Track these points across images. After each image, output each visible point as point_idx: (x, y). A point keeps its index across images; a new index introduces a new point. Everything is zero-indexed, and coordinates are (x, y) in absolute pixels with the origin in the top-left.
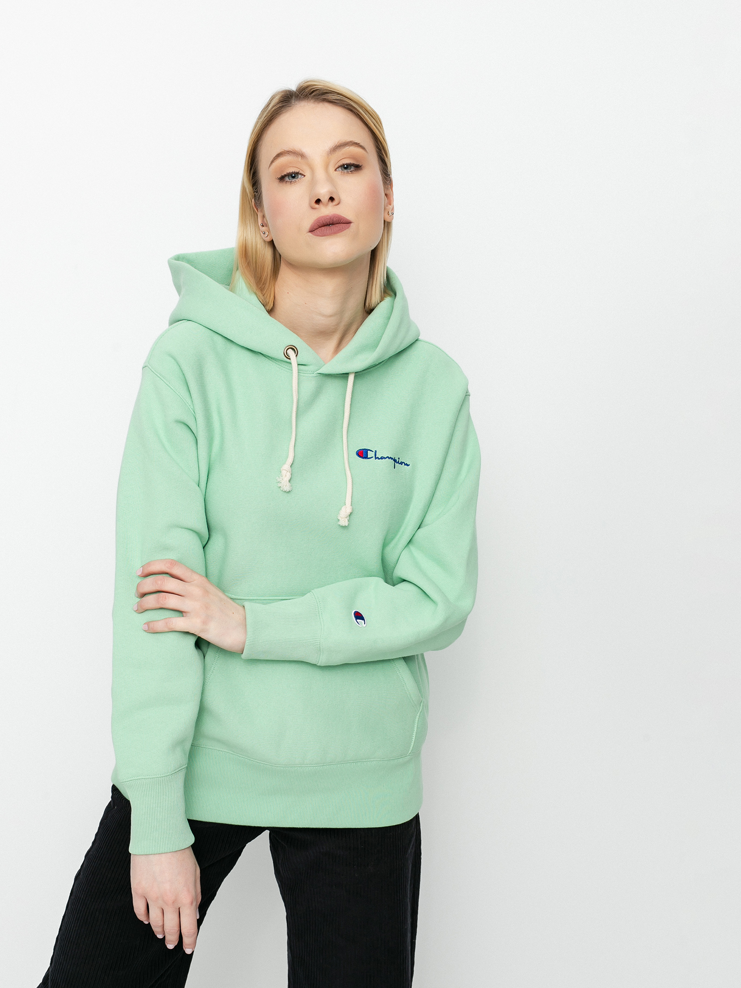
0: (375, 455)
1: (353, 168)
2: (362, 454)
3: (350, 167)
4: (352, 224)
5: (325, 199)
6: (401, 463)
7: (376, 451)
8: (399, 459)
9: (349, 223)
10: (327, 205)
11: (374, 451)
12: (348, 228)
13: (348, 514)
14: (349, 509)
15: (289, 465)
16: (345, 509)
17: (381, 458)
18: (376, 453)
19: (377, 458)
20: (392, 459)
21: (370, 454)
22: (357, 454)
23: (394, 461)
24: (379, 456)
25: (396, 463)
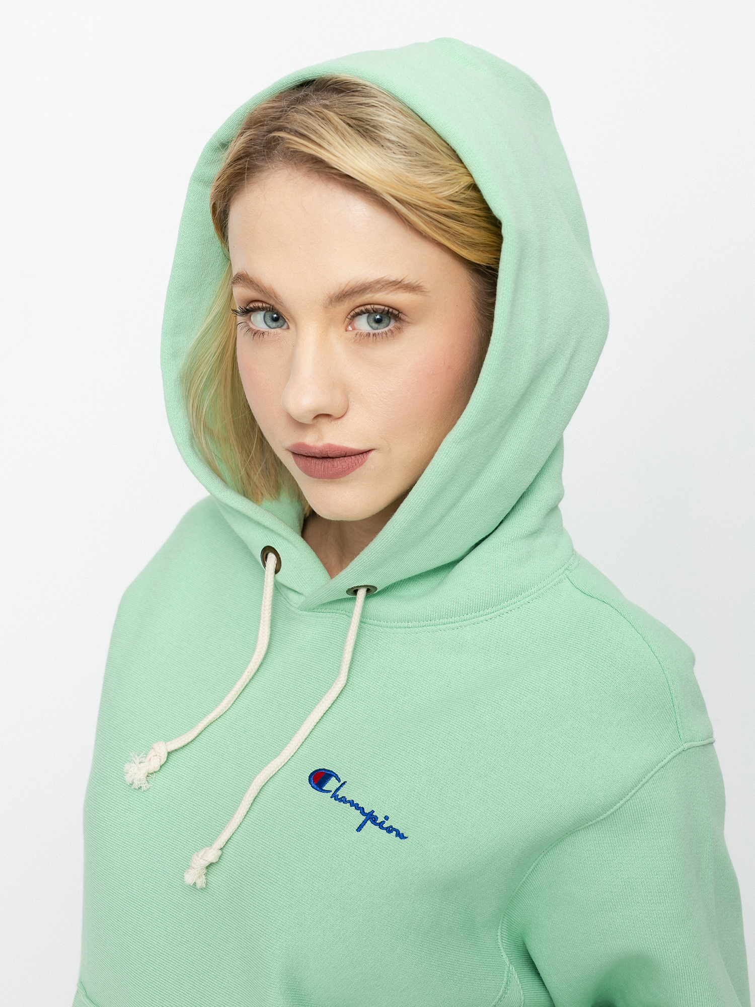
0: (338, 789)
2: (319, 779)
6: (390, 830)
7: (344, 783)
8: (387, 818)
11: (342, 782)
13: (207, 862)
14: (211, 855)
15: (169, 750)
16: (205, 853)
17: (343, 800)
18: (341, 786)
19: (335, 796)
20: (362, 810)
21: (332, 784)
22: (310, 777)
23: (365, 817)
24: (340, 794)
25: (369, 822)
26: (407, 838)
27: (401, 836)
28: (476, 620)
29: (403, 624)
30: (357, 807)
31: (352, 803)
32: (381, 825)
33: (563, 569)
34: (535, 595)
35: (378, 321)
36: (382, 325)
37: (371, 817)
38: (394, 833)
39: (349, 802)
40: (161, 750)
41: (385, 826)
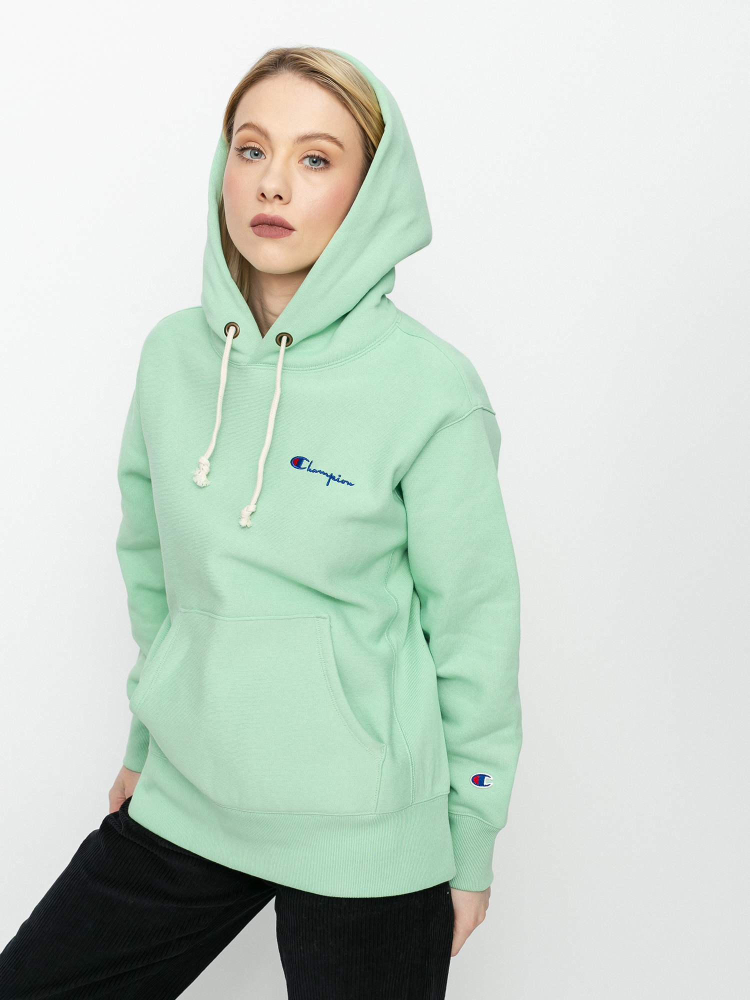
0: (309, 466)
1: (322, 165)
2: (297, 462)
3: (319, 162)
4: (294, 232)
5: (270, 195)
6: (343, 482)
7: (312, 462)
8: (340, 476)
9: (291, 229)
10: (271, 202)
11: (310, 462)
12: (288, 236)
13: (249, 512)
14: (252, 508)
15: (208, 458)
16: (248, 508)
17: (315, 471)
18: (311, 464)
19: (309, 470)
20: (327, 474)
21: (305, 464)
22: (291, 462)
23: (329, 478)
24: (312, 468)
25: (331, 480)
26: (353, 485)
27: (351, 485)
28: (353, 359)
29: (313, 368)
30: (324, 473)
31: (321, 472)
32: (338, 480)
33: (395, 322)
34: (382, 340)
35: (314, 162)
36: (317, 164)
37: (332, 477)
38: (346, 483)
39: (319, 471)
40: (204, 460)
41: (340, 480)
